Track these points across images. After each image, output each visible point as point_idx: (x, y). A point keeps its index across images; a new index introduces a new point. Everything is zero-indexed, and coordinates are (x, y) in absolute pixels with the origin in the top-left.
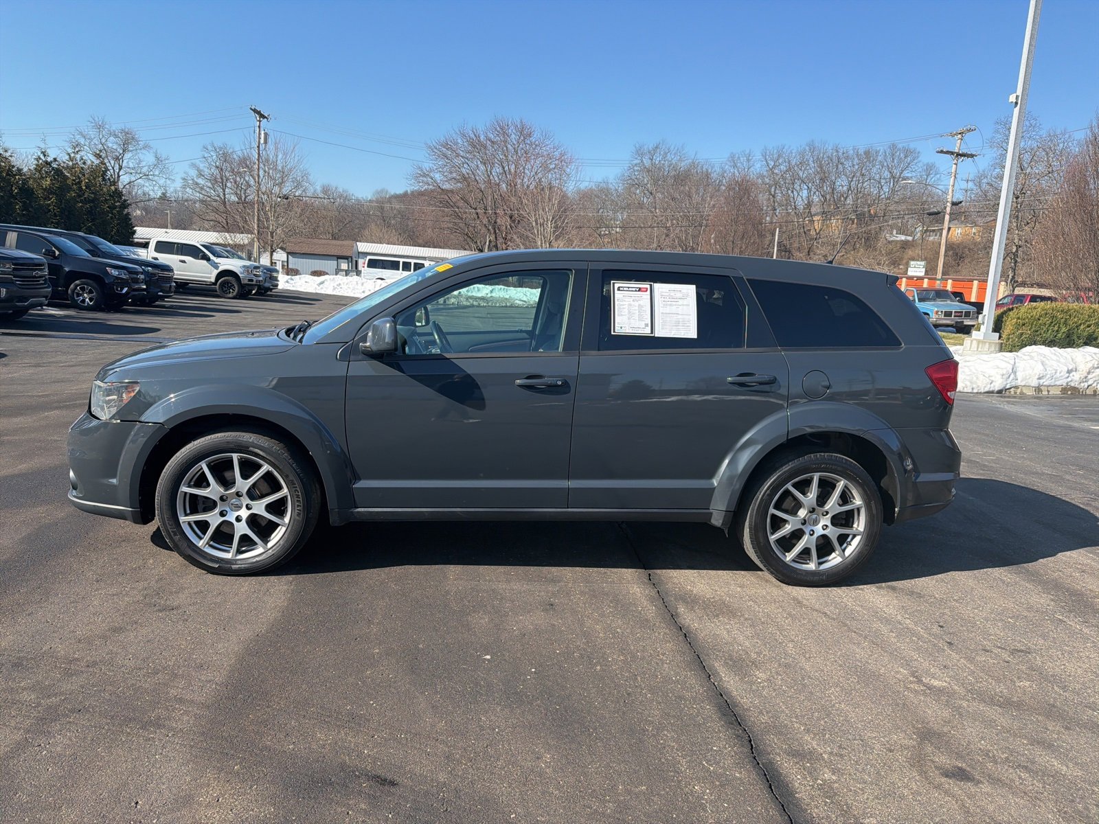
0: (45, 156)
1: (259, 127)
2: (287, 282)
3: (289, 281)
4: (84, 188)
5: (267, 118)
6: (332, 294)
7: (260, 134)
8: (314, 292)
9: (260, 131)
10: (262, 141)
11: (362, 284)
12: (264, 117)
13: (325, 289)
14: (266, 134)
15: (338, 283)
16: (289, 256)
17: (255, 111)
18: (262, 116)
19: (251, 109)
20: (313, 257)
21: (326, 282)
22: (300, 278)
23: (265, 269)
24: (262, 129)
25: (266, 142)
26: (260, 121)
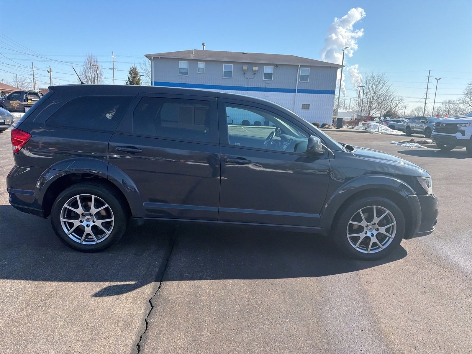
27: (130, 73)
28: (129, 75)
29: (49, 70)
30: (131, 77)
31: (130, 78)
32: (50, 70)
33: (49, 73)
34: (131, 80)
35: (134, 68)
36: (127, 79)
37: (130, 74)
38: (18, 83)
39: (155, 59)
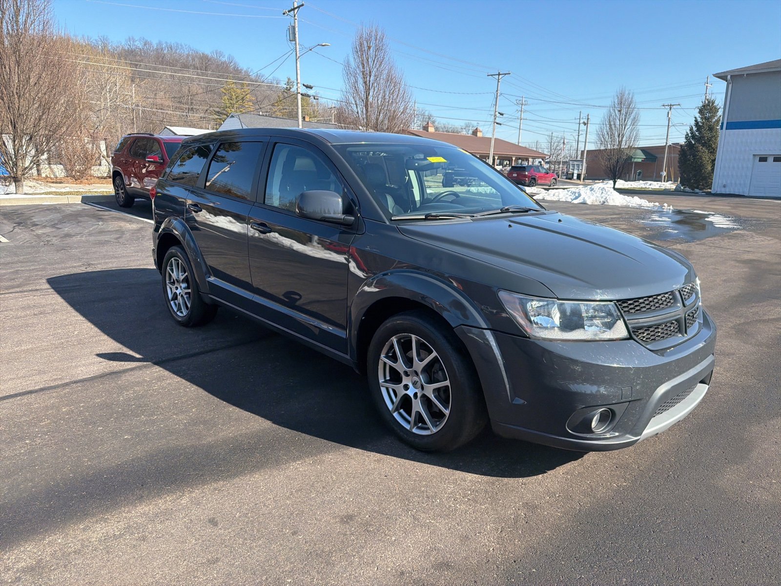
27: (701, 112)
28: (698, 115)
29: (586, 122)
30: (702, 118)
31: (699, 120)
32: (588, 121)
33: (585, 125)
34: (700, 124)
35: (709, 102)
36: (693, 123)
37: (699, 113)
38: (552, 144)
39: (734, 78)
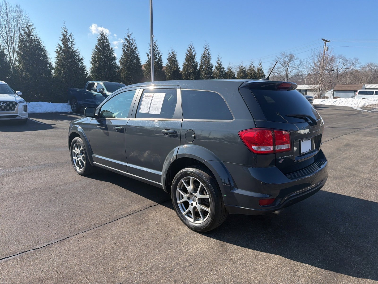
0: (242, 67)
1: (325, 45)
2: (322, 101)
3: (323, 101)
4: (253, 75)
5: (329, 42)
6: (338, 105)
7: (325, 48)
8: (331, 105)
9: (325, 47)
10: (326, 50)
11: (352, 101)
12: (328, 41)
13: (335, 104)
14: (328, 48)
15: (342, 101)
16: (334, 92)
17: (324, 40)
18: (326, 41)
19: (322, 40)
20: (344, 91)
21: (337, 101)
22: (327, 100)
23: (307, 97)
24: (326, 46)
25: (327, 51)
26: (326, 43)
